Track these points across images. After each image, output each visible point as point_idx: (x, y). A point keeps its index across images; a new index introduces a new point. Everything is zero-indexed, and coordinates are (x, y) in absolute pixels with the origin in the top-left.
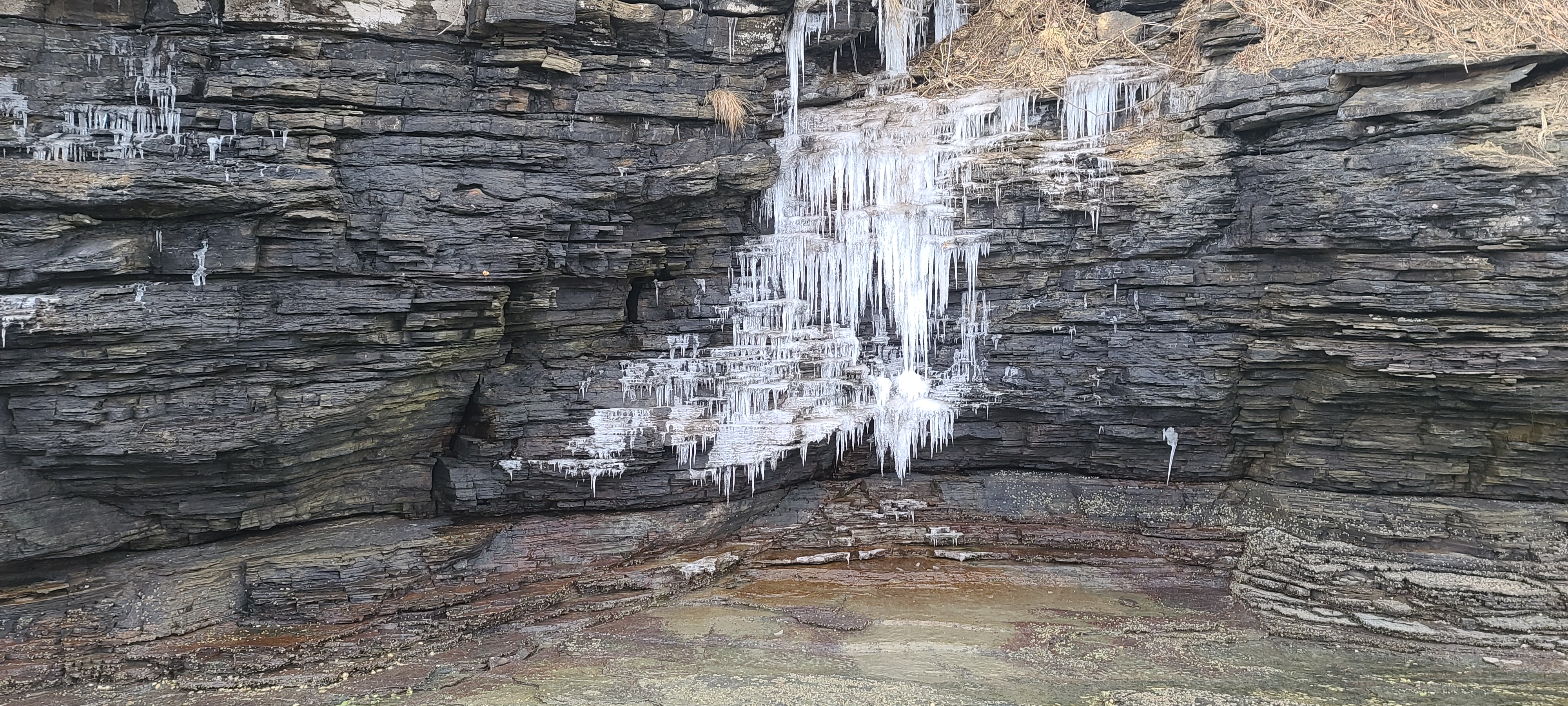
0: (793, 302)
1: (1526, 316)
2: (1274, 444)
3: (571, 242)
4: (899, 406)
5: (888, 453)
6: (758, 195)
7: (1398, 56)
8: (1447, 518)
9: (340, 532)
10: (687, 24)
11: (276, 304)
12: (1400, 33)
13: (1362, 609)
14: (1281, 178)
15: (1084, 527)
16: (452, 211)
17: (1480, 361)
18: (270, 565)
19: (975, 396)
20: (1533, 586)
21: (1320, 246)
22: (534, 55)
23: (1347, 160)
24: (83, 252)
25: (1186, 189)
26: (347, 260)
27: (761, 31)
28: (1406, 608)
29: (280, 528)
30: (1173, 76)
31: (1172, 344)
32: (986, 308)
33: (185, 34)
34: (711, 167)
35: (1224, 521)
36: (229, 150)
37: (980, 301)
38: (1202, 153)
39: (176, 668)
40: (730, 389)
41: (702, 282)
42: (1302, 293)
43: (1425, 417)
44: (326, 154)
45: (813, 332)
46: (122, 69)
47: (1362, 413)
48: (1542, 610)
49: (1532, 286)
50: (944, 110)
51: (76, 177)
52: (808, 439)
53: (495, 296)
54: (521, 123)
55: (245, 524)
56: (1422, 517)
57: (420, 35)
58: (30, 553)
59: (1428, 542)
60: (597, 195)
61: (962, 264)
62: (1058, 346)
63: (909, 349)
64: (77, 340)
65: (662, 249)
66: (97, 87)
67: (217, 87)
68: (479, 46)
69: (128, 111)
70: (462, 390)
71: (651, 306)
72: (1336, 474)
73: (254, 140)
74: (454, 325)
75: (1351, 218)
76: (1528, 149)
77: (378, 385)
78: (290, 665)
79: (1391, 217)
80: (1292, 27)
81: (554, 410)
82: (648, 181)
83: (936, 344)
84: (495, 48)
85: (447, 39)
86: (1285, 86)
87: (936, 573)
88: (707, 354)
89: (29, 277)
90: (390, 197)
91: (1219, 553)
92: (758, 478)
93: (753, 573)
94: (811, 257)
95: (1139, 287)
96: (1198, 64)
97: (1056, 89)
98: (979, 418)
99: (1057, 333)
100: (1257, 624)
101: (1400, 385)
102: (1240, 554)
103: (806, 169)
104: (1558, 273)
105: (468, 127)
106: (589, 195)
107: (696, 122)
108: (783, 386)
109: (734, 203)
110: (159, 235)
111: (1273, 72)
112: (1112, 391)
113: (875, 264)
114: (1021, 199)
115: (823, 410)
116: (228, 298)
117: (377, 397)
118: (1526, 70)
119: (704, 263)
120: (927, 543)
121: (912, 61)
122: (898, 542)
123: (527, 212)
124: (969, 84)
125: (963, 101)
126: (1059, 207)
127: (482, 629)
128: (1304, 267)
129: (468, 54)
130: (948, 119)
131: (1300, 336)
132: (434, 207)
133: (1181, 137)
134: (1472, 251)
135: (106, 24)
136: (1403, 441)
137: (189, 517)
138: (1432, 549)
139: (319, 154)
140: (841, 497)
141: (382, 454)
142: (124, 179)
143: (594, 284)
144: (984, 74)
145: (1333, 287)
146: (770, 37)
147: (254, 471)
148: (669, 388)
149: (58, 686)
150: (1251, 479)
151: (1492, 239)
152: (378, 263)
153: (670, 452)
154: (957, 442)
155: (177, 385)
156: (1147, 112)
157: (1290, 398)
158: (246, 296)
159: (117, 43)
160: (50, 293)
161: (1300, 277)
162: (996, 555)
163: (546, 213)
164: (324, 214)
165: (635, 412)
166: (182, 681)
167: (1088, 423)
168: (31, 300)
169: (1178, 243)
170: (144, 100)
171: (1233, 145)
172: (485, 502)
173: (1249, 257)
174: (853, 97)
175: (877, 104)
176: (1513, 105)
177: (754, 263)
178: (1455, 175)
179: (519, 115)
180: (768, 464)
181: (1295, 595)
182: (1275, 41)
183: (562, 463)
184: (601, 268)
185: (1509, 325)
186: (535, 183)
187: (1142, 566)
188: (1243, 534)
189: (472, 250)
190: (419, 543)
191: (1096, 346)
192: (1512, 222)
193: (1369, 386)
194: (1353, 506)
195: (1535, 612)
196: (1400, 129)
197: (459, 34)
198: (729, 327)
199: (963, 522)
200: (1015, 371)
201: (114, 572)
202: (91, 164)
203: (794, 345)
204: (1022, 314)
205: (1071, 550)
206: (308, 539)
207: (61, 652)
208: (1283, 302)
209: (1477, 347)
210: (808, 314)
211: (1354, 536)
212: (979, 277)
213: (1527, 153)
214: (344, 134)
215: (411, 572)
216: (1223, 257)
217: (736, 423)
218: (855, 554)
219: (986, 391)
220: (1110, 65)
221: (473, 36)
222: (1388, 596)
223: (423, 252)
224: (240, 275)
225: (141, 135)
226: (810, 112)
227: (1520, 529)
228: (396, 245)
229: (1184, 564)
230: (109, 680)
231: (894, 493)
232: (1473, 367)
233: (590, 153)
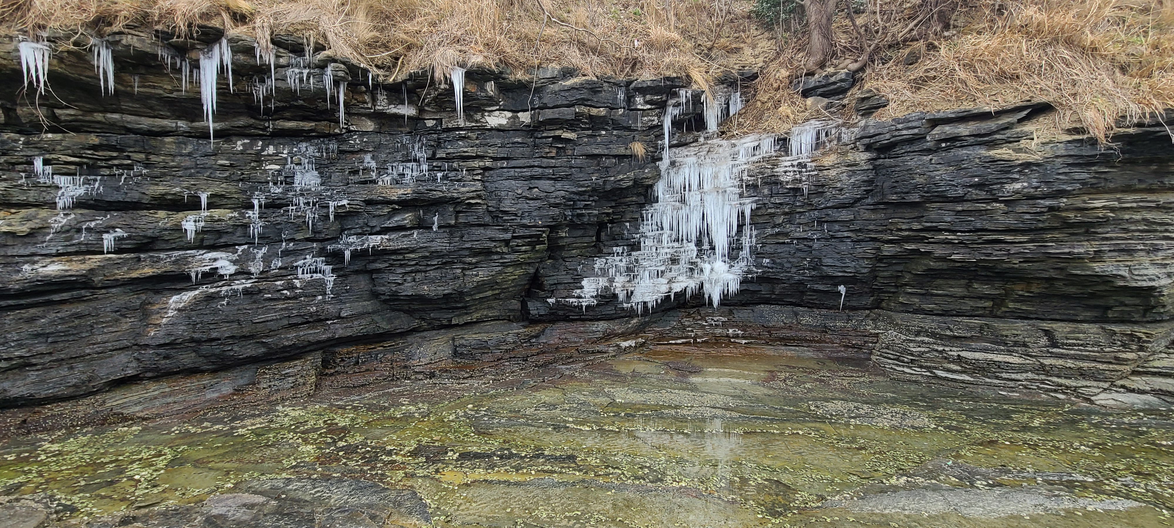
0: (667, 231)
1: (1025, 231)
2: (894, 293)
3: (573, 208)
4: (714, 277)
5: (709, 297)
6: (651, 186)
7: (957, 109)
8: (981, 327)
9: (487, 326)
10: (621, 115)
11: (462, 237)
12: (958, 98)
13: (936, 368)
14: (898, 169)
15: (800, 330)
16: (527, 198)
17: (999, 253)
18: (463, 338)
19: (749, 272)
20: (1026, 359)
21: (918, 200)
22: (558, 133)
23: (931, 160)
24: (396, 219)
25: (850, 176)
26: (488, 219)
27: (652, 116)
28: (959, 368)
29: (466, 324)
30: (844, 125)
31: (845, 247)
32: (754, 233)
33: (429, 134)
34: (632, 175)
35: (868, 328)
36: (445, 178)
37: (751, 230)
38: (858, 159)
39: (432, 375)
40: (640, 269)
41: (628, 224)
42: (908, 223)
43: (970, 280)
44: (479, 177)
45: (676, 244)
46: (407, 149)
47: (938, 278)
48: (1031, 371)
49: (1028, 216)
50: (734, 145)
51: (393, 191)
52: (674, 291)
53: (544, 232)
54: (553, 161)
55: (453, 322)
56: (968, 326)
57: (514, 128)
58: (381, 331)
59: (971, 338)
60: (583, 189)
61: (743, 213)
62: (788, 249)
63: (719, 251)
64: (395, 252)
65: (611, 211)
66: (399, 156)
67: (441, 154)
68: (536, 131)
69: (409, 165)
70: (532, 271)
71: (606, 235)
72: (924, 306)
73: (453, 173)
74: (528, 244)
75: (933, 186)
76: (1026, 151)
77: (500, 268)
78: (471, 377)
79: (954, 185)
80: (902, 98)
81: (568, 279)
82: (605, 182)
83: (731, 249)
84: (542, 131)
85: (524, 128)
86: (900, 126)
87: (732, 348)
88: (630, 255)
89: (378, 229)
90: (503, 193)
91: (866, 342)
92: (653, 307)
93: (651, 347)
94: (675, 212)
95: (827, 222)
96: (856, 118)
97: (786, 133)
98: (751, 281)
99: (788, 243)
100: (884, 374)
101: (959, 264)
102: (876, 343)
103: (672, 174)
104: (1043, 210)
105: (533, 164)
106: (580, 189)
107: (625, 156)
108: (663, 268)
109: (641, 190)
110: (421, 212)
111: (893, 120)
112: (814, 269)
113: (703, 214)
114: (770, 184)
115: (680, 278)
116: (446, 235)
117: (500, 273)
118: (1026, 112)
119: (628, 216)
120: (728, 336)
121: (719, 125)
122: (714, 335)
123: (556, 197)
124: (745, 133)
125: (743, 141)
126: (788, 187)
127: (542, 366)
128: (909, 210)
129: (532, 134)
130: (736, 149)
131: (907, 242)
132: (520, 197)
133: (848, 152)
134: (996, 200)
135: (402, 132)
136: (959, 291)
137: (434, 319)
138: (973, 341)
139: (476, 178)
140: (689, 315)
141: (502, 296)
142: (409, 191)
143: (583, 226)
144: (753, 129)
145: (924, 219)
146: (656, 118)
147: (456, 302)
148: (614, 269)
149: (392, 380)
150: (882, 309)
151: (1006, 194)
152: (499, 220)
153: (615, 296)
154: (741, 292)
155: (428, 269)
156: (830, 142)
157: (901, 271)
158: (452, 234)
159: (406, 139)
160: (385, 234)
161: (907, 215)
162: (759, 341)
163: (564, 197)
164: (479, 201)
165: (601, 279)
166: (434, 380)
167: (803, 283)
168: (379, 237)
169: (846, 201)
170: (415, 160)
171: (874, 155)
172: (541, 315)
173: (882, 206)
174: (693, 142)
175: (704, 144)
176: (1019, 130)
177: (650, 215)
178: (987, 165)
179: (552, 158)
180: (657, 301)
181: (903, 361)
182: (894, 105)
183: (571, 300)
184: (585, 219)
185: (1015, 235)
186: (559, 185)
187: (828, 347)
188: (878, 334)
189: (534, 214)
190: (516, 331)
191: (806, 249)
192: (1018, 186)
193: (944, 265)
194: (933, 321)
195: (1027, 372)
196: (958, 144)
197: (529, 126)
198: (639, 243)
199: (744, 328)
200: (768, 260)
201: (410, 339)
202: (398, 186)
203: (668, 251)
204: (771, 235)
205: (794, 340)
206: (476, 328)
207: (393, 368)
208: (899, 227)
209: (998, 246)
210: (674, 237)
211: (933, 335)
212: (751, 219)
213: (1026, 152)
214: (486, 169)
215: (514, 342)
216: (868, 207)
217: (642, 284)
218: (695, 340)
219: (754, 269)
220: (812, 122)
221: (534, 127)
222: (950, 362)
223: (516, 215)
224: (449, 226)
225: (414, 174)
226: (674, 150)
227: (1019, 332)
228: (506, 213)
229: (848, 347)
230: (409, 379)
231: (712, 314)
232: (996, 256)
233: (581, 172)
